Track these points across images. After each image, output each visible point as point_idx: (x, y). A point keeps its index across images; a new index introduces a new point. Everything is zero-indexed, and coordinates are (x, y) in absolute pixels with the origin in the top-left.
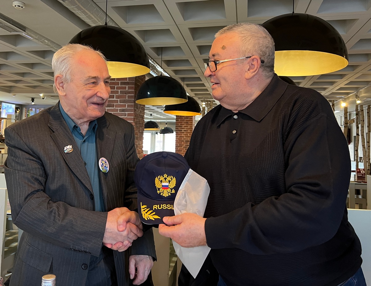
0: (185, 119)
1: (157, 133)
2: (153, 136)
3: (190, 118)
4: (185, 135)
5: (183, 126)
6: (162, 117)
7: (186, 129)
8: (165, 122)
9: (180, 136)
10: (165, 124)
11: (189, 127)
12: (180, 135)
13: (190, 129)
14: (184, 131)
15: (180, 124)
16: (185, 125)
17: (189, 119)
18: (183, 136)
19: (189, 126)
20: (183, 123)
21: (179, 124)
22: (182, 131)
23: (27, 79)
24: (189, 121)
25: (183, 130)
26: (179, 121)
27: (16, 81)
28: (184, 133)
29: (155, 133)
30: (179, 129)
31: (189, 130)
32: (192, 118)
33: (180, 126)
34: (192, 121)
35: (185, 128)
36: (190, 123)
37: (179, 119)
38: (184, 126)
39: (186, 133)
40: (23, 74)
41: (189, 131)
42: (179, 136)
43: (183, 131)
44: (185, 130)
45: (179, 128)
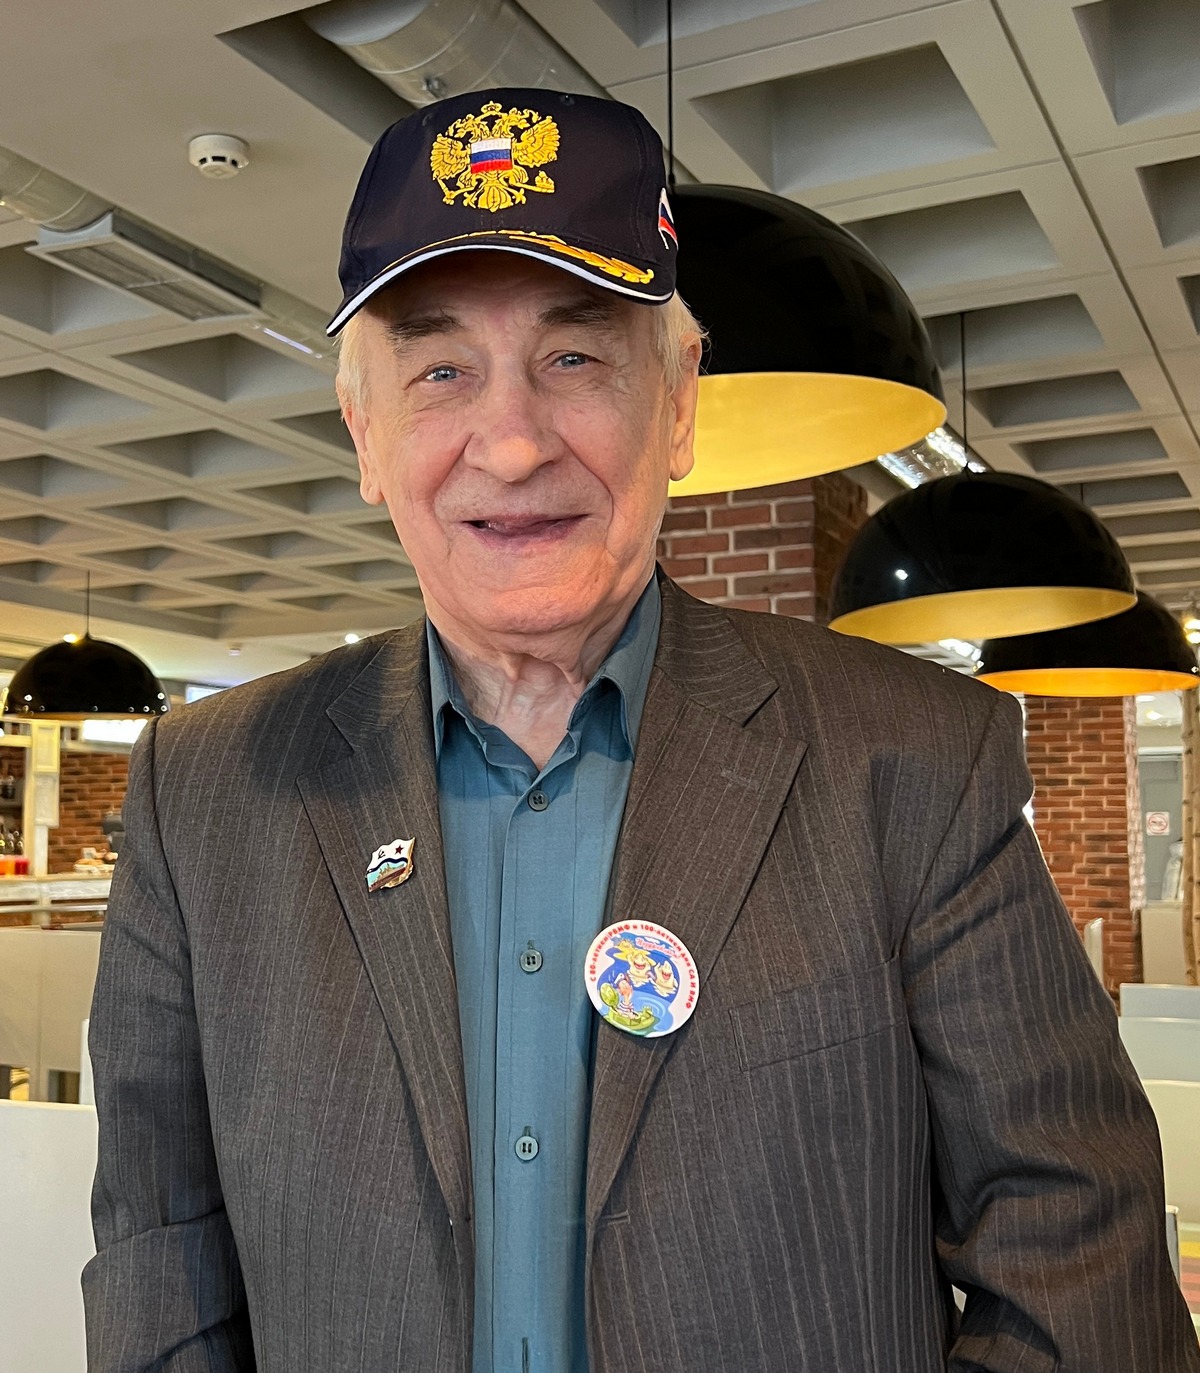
3: (1107, 714)
4: (1085, 804)
7: (1088, 771)
11: (1104, 763)
13: (1107, 770)
14: (1078, 782)
17: (1101, 719)
18: (1071, 808)
19: (1104, 756)
22: (1065, 782)
23: (284, 564)
25: (1070, 777)
27: (241, 581)
28: (1077, 793)
31: (1106, 778)
32: (1120, 714)
34: (1121, 725)
35: (1083, 765)
36: (1108, 737)
38: (1075, 759)
39: (1088, 793)
40: (267, 544)
41: (1106, 785)
43: (1070, 786)
44: (1083, 776)
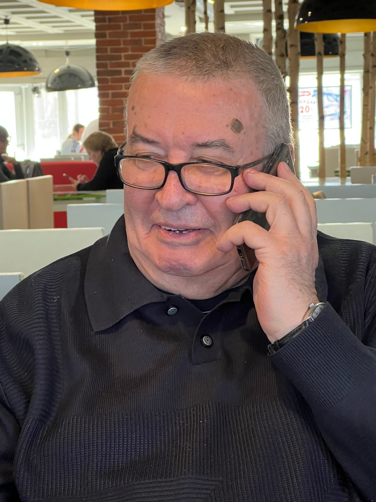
0: (130, 31)
1: (35, 90)
2: (21, 103)
5: (123, 54)
6: (47, 28)
8: (61, 47)
9: (113, 94)
10: (64, 54)
12: (112, 88)
15: (113, 50)
16: (130, 53)
20: (122, 46)
21: (109, 48)
24: (144, 34)
26: (108, 38)
29: (30, 91)
30: (109, 69)
33: (111, 58)
37: (107, 32)
42: (110, 92)
45: (108, 62)
